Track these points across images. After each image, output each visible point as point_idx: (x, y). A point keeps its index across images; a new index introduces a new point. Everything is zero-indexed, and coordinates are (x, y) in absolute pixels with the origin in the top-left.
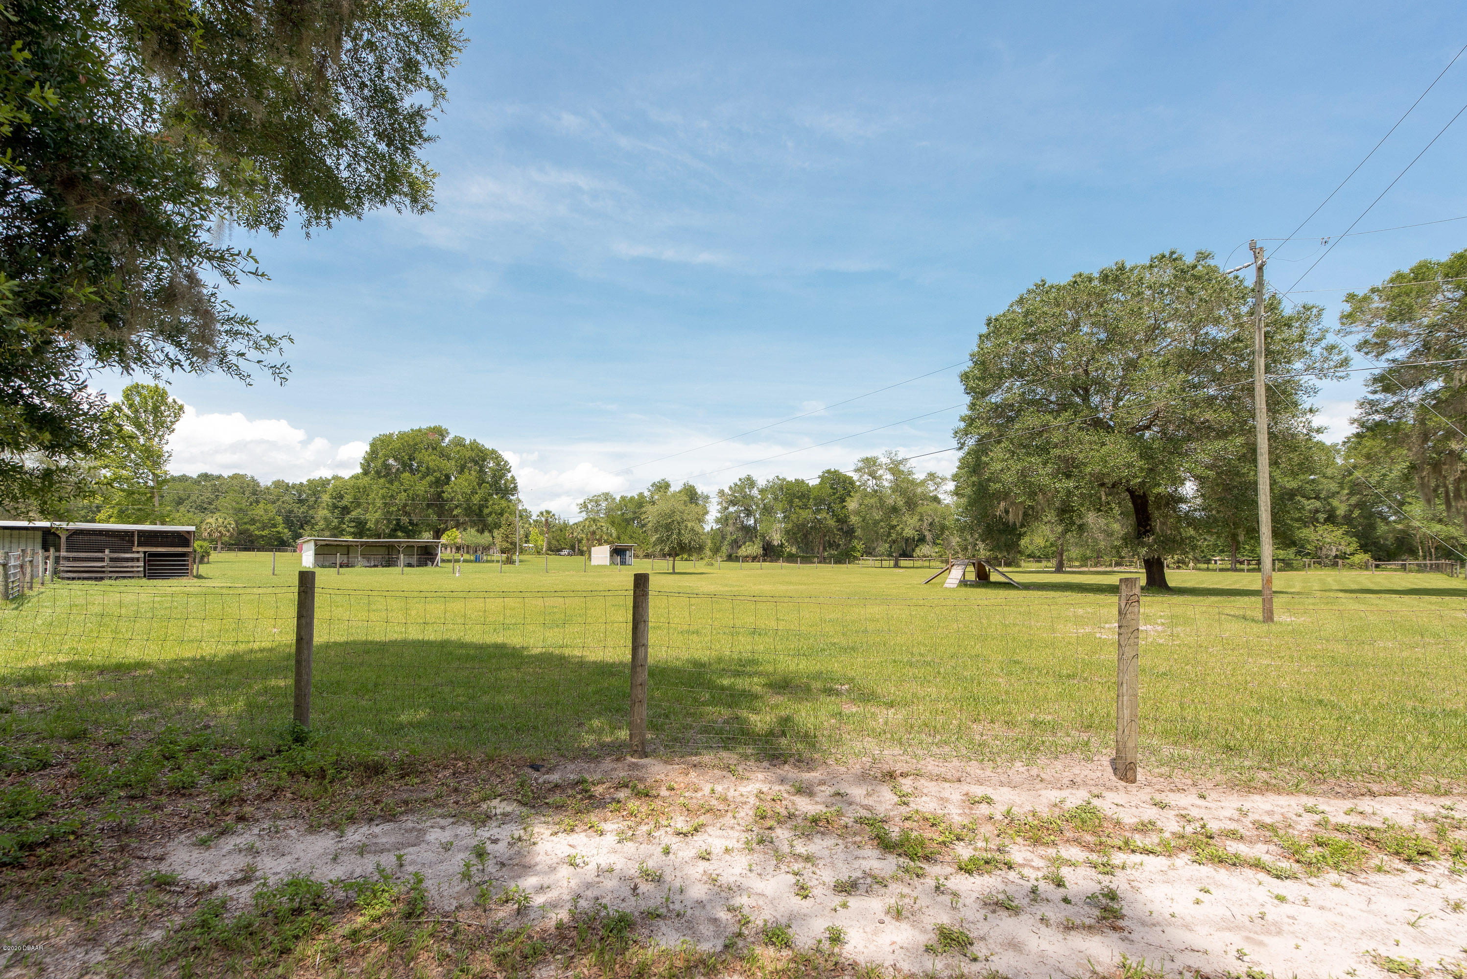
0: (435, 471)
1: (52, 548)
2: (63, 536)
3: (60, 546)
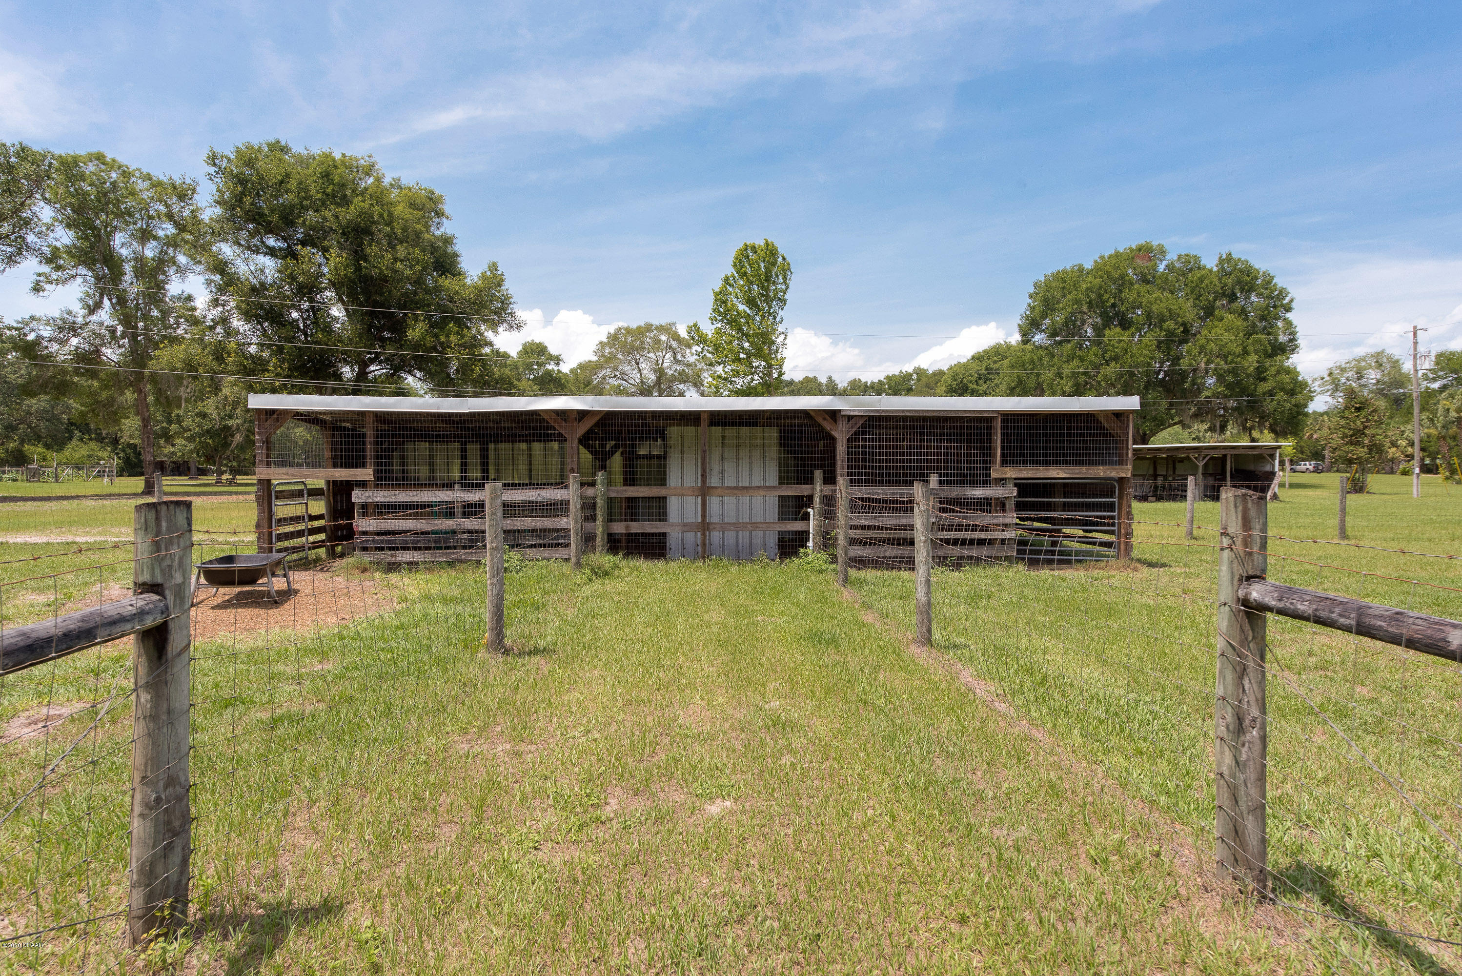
1: (818, 475)
2: (841, 436)
3: (834, 464)
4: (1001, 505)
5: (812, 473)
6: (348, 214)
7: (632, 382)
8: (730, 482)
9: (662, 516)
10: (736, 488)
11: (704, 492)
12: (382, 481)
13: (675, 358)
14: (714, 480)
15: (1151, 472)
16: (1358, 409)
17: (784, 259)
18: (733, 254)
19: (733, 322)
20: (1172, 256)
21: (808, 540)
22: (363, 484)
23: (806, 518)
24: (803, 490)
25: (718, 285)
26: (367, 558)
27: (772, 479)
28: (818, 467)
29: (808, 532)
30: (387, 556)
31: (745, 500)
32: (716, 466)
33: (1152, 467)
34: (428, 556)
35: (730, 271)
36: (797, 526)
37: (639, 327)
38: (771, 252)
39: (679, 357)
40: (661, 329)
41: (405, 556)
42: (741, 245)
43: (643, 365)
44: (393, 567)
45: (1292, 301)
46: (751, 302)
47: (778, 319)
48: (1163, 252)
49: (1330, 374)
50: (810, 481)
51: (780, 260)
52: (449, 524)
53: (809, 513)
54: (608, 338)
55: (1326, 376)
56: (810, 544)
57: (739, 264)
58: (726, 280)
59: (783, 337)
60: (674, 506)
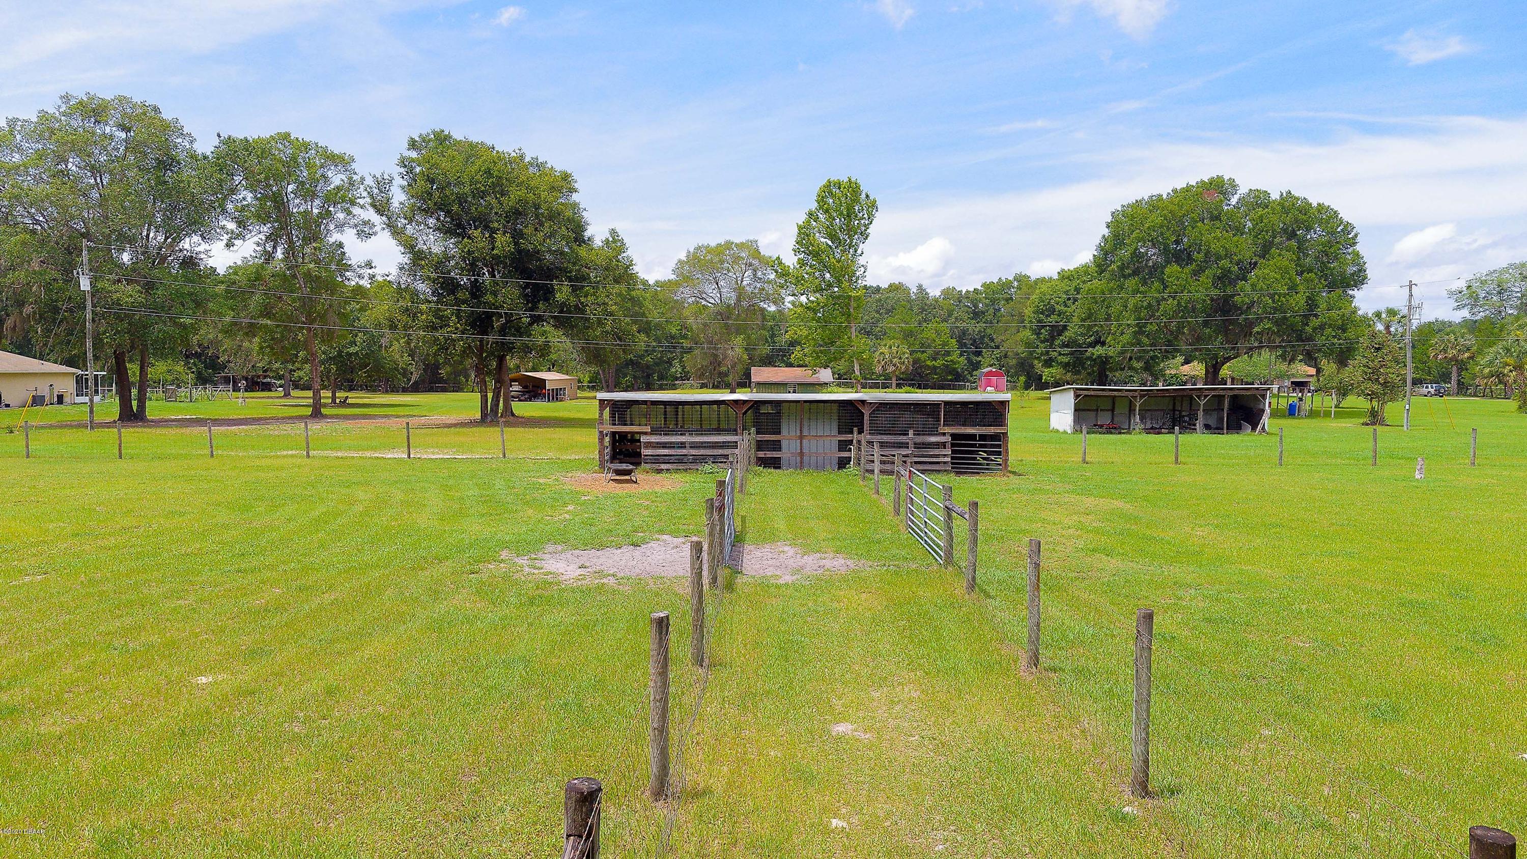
0: (1219, 258)
1: (855, 429)
2: (866, 412)
3: (863, 425)
4: (944, 445)
5: (853, 429)
6: (510, 201)
7: (713, 301)
8: (813, 433)
9: (779, 449)
10: (816, 436)
11: (801, 438)
12: (654, 431)
13: (755, 275)
14: (805, 433)
15: (1171, 407)
16: (1378, 349)
17: (867, 196)
18: (816, 190)
19: (816, 255)
20: (1243, 190)
21: (851, 461)
22: (646, 433)
23: (850, 450)
24: (848, 437)
25: (802, 218)
26: (648, 466)
27: (835, 432)
28: (856, 426)
29: (851, 457)
30: (656, 466)
31: (821, 442)
32: (806, 423)
33: (1171, 403)
34: (674, 466)
35: (814, 206)
36: (845, 454)
37: (719, 245)
38: (854, 189)
39: (759, 274)
40: (741, 246)
41: (663, 466)
42: (824, 182)
43: (722, 283)
44: (659, 471)
45: (1356, 235)
46: (833, 237)
47: (859, 252)
48: (1233, 185)
49: (1469, 287)
50: (852, 433)
51: (863, 196)
52: (684, 451)
53: (851, 448)
54: (687, 256)
55: (1465, 289)
56: (852, 463)
57: (821, 200)
58: (810, 214)
59: (863, 269)
60: (784, 444)
